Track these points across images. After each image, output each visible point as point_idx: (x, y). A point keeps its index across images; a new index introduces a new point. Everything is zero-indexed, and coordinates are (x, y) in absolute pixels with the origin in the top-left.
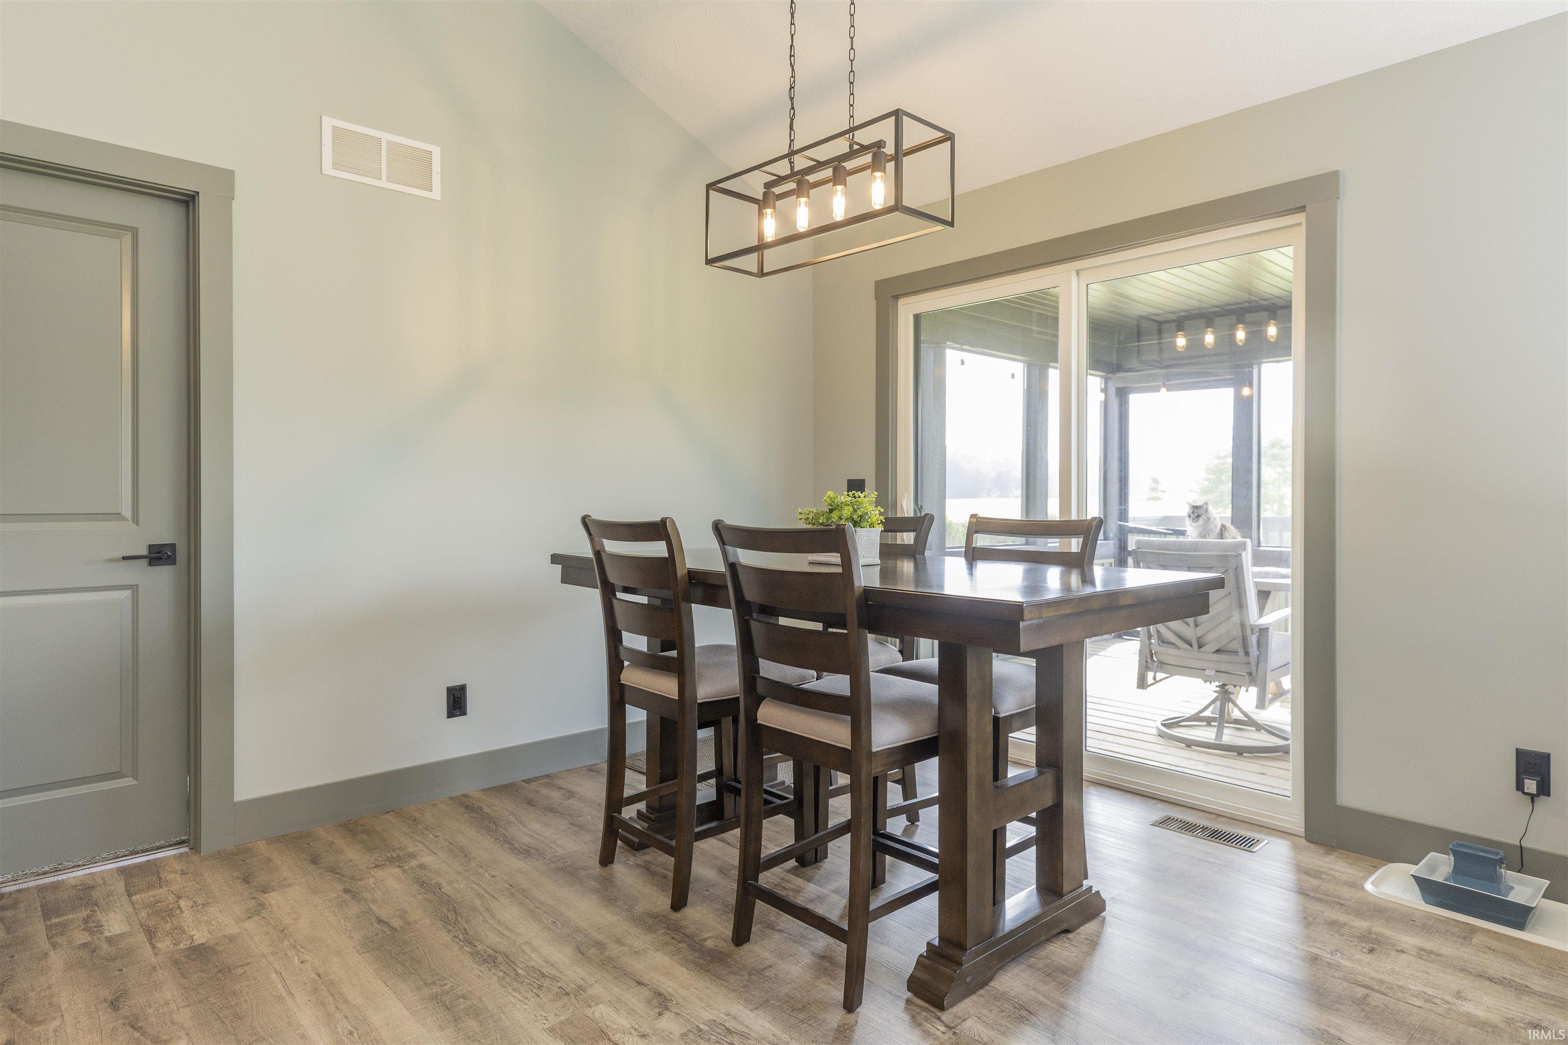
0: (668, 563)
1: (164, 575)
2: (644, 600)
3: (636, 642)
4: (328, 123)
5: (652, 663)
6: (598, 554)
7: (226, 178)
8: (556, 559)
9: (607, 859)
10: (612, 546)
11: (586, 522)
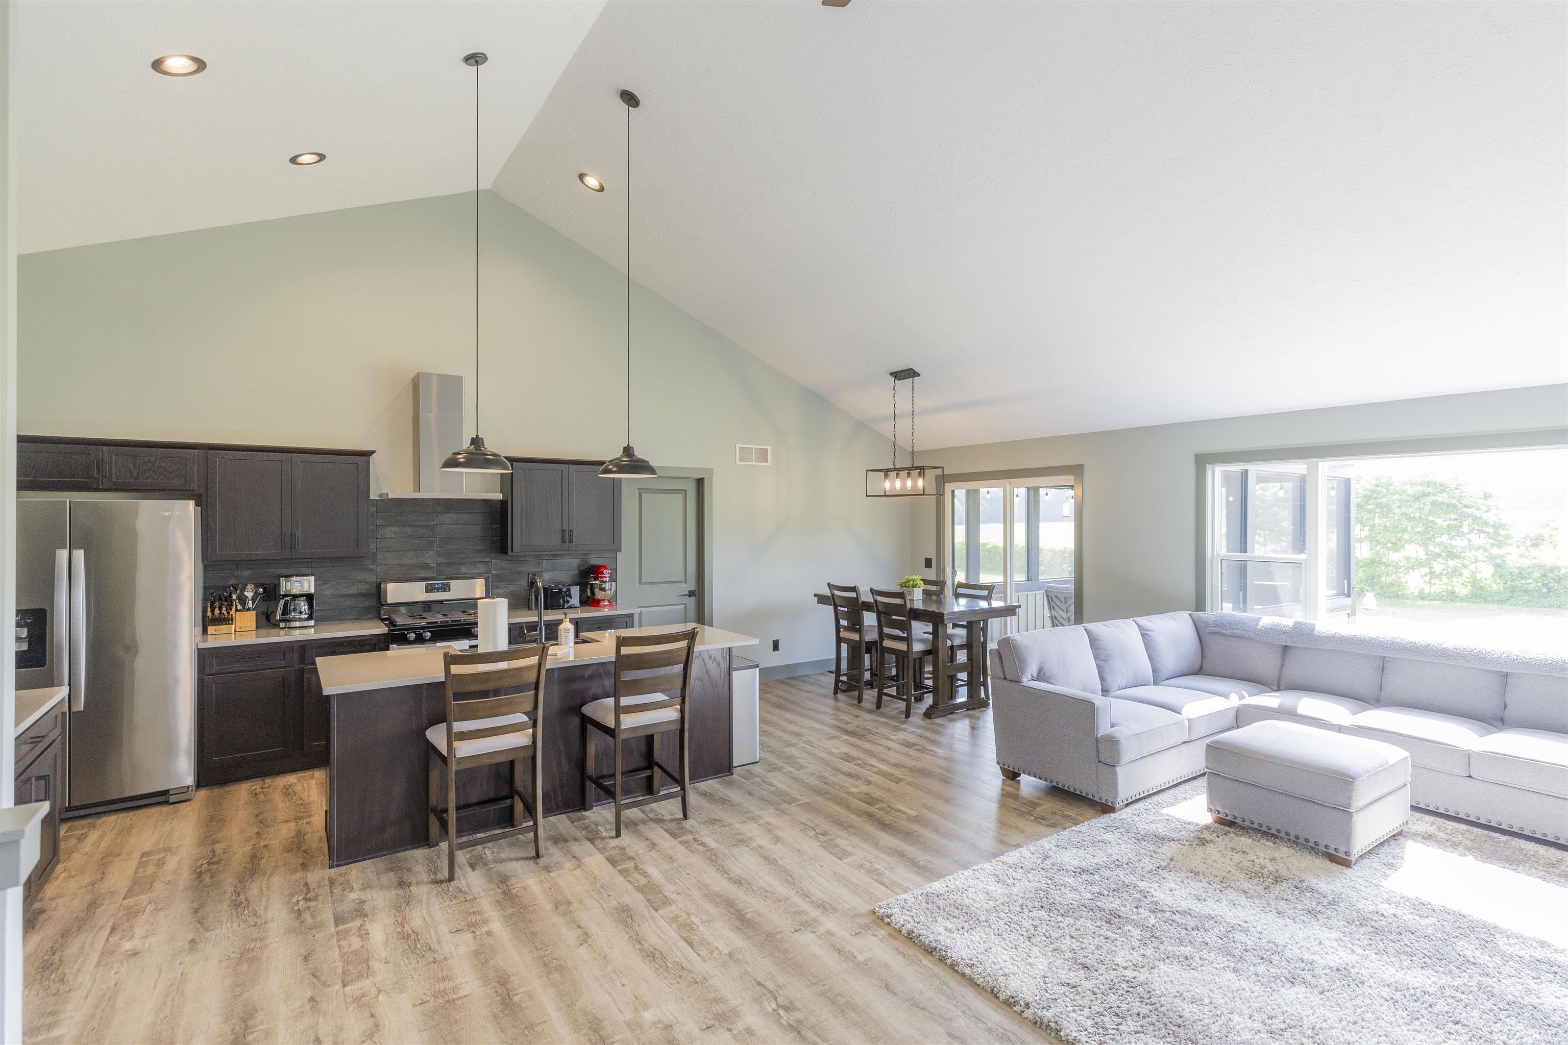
0: (857, 599)
1: (693, 599)
2: (846, 610)
3: (844, 623)
4: (738, 446)
5: (850, 629)
6: (833, 595)
7: (711, 471)
8: (815, 595)
9: (835, 693)
10: (836, 593)
11: (829, 584)
